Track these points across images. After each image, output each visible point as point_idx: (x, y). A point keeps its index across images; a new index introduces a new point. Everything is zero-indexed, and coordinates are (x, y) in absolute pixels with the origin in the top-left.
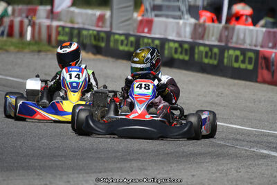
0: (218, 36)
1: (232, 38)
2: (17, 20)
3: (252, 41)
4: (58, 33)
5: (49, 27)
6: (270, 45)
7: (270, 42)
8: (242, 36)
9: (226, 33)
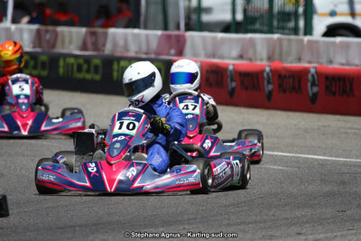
0: (80, 43)
1: (104, 45)
3: (140, 49)
6: (173, 51)
7: (170, 48)
8: (121, 43)
9: (93, 39)
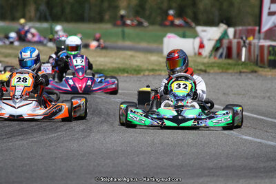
2: (235, 42)
4: (269, 53)
5: (262, 47)
